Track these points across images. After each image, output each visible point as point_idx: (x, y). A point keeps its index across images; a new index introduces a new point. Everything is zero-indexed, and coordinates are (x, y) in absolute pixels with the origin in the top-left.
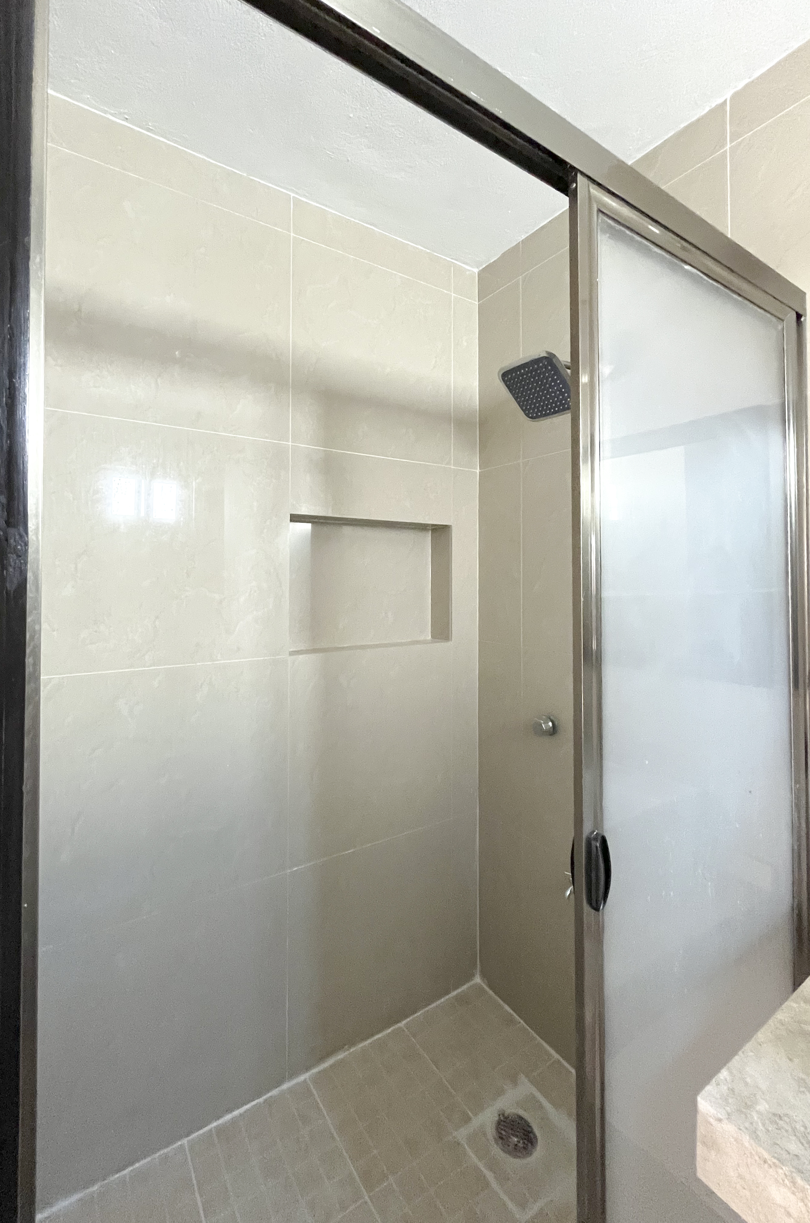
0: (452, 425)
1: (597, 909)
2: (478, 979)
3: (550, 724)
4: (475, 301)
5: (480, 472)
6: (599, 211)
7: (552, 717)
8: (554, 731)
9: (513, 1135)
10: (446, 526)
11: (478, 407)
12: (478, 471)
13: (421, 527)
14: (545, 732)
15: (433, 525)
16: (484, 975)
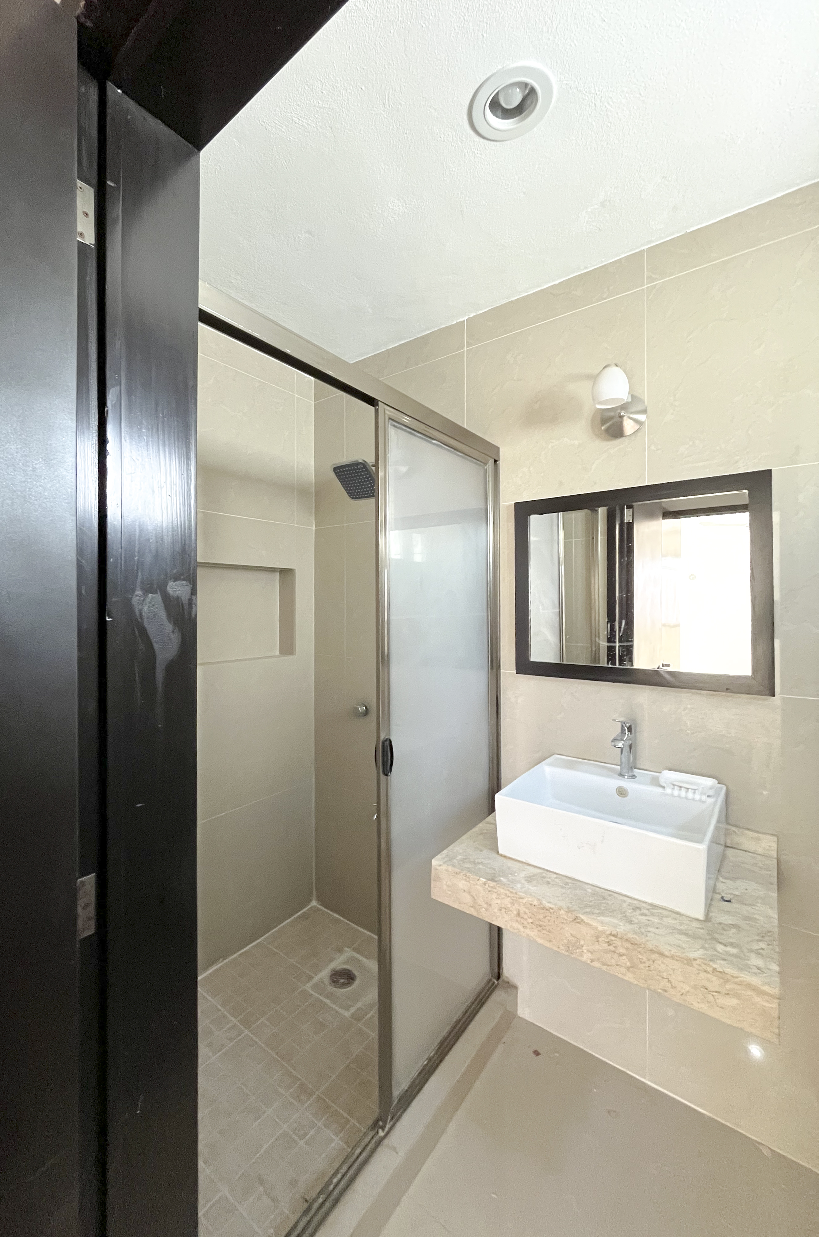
0: (296, 493)
1: (387, 775)
2: (314, 903)
3: (364, 708)
4: (312, 401)
5: (315, 530)
6: (390, 419)
7: (365, 704)
8: (366, 713)
9: (340, 979)
10: (291, 569)
11: (314, 481)
12: (314, 528)
13: (272, 570)
14: (361, 713)
15: (280, 568)
16: (319, 899)
